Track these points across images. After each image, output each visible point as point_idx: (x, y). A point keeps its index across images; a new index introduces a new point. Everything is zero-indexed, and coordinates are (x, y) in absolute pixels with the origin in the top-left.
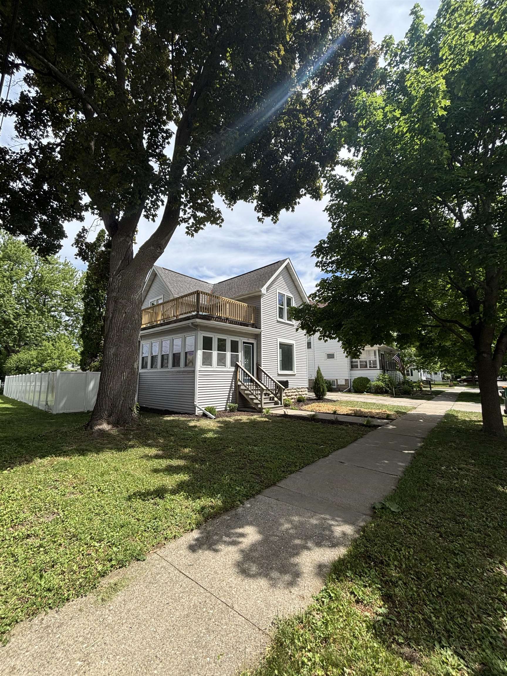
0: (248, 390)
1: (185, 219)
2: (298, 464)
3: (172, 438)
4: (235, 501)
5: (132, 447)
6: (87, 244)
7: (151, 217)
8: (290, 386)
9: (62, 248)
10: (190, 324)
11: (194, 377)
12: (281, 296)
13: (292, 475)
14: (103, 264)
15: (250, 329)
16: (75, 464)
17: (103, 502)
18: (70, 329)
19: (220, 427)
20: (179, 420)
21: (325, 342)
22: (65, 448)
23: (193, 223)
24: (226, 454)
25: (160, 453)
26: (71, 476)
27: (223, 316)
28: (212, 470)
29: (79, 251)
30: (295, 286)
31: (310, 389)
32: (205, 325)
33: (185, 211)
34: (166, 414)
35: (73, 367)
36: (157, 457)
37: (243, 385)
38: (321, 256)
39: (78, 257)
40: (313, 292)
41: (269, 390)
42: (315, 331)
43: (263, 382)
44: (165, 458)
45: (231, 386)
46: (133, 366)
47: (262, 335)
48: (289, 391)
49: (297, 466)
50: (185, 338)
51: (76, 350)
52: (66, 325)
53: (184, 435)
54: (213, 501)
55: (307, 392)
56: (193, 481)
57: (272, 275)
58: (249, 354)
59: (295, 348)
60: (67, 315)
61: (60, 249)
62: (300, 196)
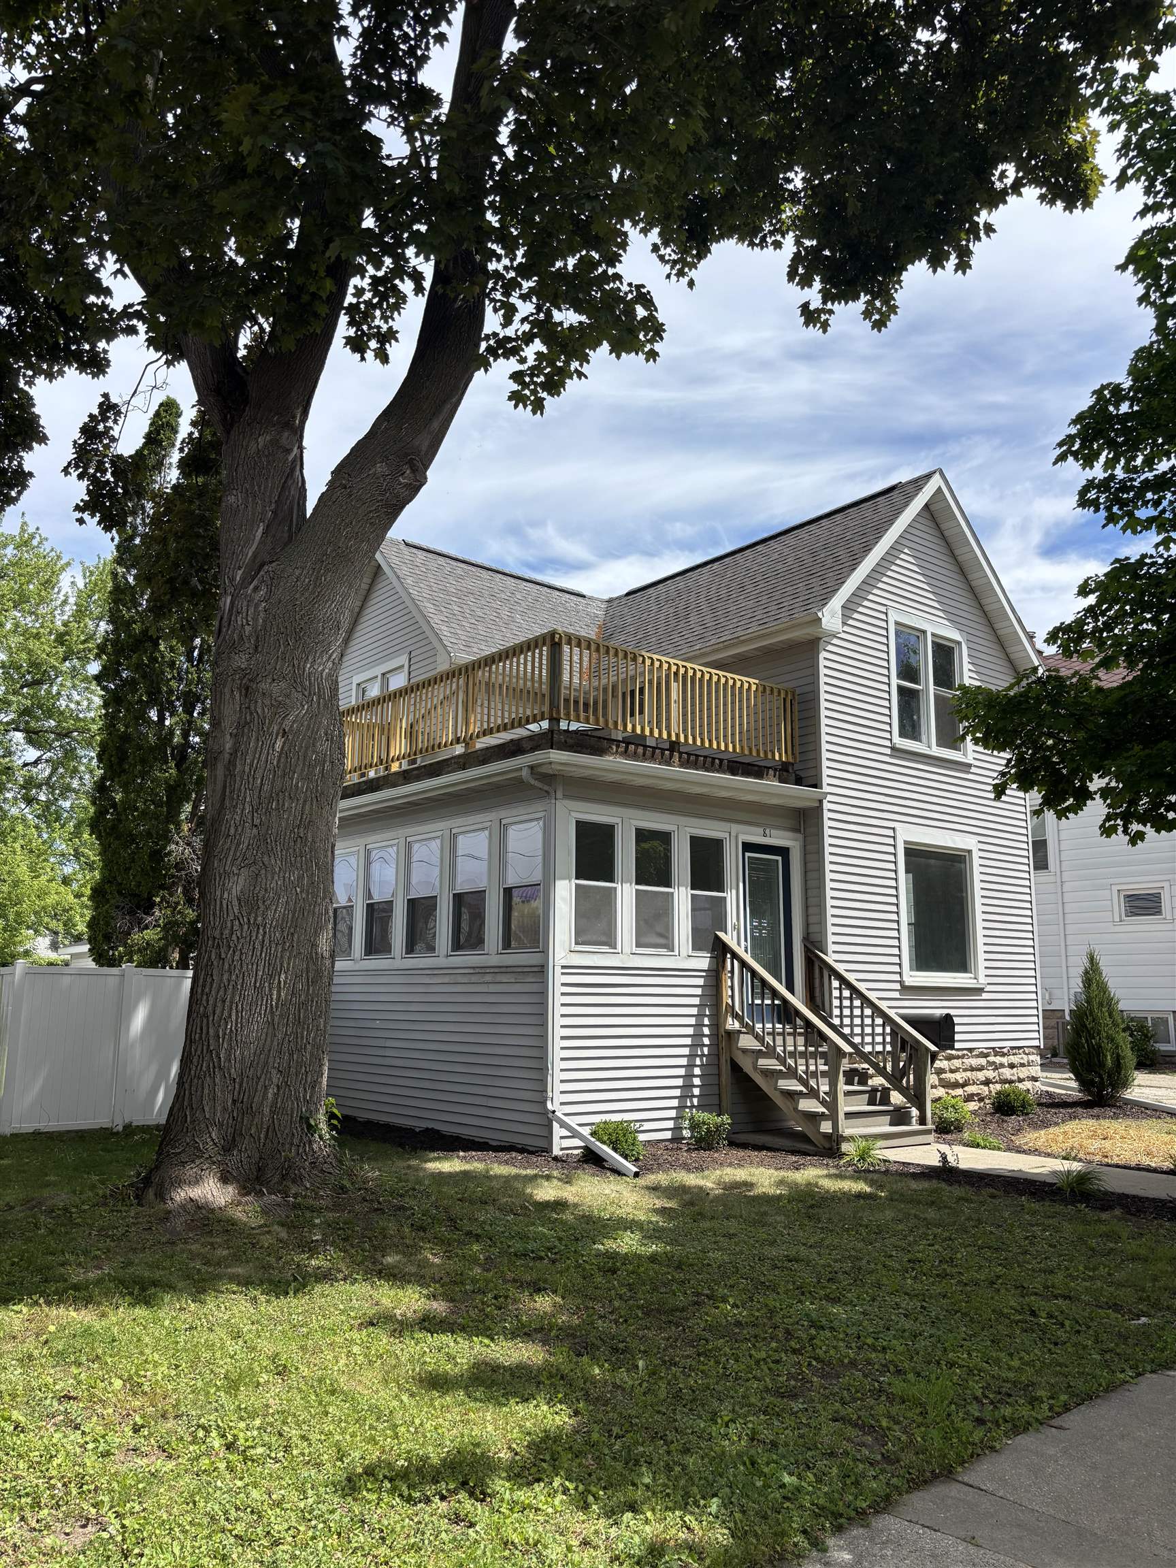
0: (770, 1052)
1: (508, 339)
2: (1041, 1393)
3: (475, 1248)
4: (783, 1534)
5: (325, 1276)
6: (118, 460)
7: (373, 344)
8: (962, 1039)
9: (32, 482)
10: (525, 773)
11: (542, 996)
12: (908, 639)
13: (1023, 1440)
14: (178, 537)
15: (771, 788)
16: (125, 1338)
17: (255, 1494)
18: (43, 797)
19: (662, 1211)
20: (487, 1177)
21: (1133, 842)
22: (77, 1275)
23: (539, 355)
24: (709, 1328)
25: (439, 1307)
26: (118, 1384)
27: (654, 734)
28: (662, 1394)
29: (89, 492)
30: (972, 590)
31: (1050, 1057)
32: (587, 773)
33: (509, 312)
34: (433, 1150)
35: (54, 946)
36: (429, 1323)
37: (751, 1030)
38: (1102, 459)
39: (86, 516)
40: (1069, 619)
41: (865, 1057)
42: (1083, 796)
43: (836, 1021)
44: (463, 1329)
45: (698, 1036)
46: (314, 945)
47: (827, 815)
48: (957, 1063)
49: (1040, 1400)
50: (503, 828)
51: (66, 881)
52: (29, 783)
53: (524, 1237)
54: (694, 1524)
55: (1036, 1071)
56: (595, 1436)
57: (867, 549)
58: (771, 899)
59: (977, 869)
60: (30, 741)
61: (24, 487)
62: (996, 199)
